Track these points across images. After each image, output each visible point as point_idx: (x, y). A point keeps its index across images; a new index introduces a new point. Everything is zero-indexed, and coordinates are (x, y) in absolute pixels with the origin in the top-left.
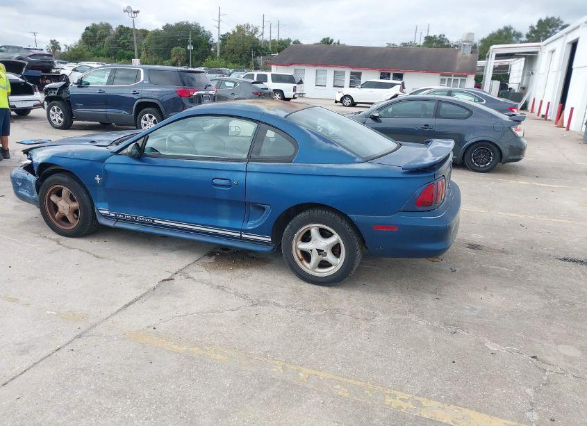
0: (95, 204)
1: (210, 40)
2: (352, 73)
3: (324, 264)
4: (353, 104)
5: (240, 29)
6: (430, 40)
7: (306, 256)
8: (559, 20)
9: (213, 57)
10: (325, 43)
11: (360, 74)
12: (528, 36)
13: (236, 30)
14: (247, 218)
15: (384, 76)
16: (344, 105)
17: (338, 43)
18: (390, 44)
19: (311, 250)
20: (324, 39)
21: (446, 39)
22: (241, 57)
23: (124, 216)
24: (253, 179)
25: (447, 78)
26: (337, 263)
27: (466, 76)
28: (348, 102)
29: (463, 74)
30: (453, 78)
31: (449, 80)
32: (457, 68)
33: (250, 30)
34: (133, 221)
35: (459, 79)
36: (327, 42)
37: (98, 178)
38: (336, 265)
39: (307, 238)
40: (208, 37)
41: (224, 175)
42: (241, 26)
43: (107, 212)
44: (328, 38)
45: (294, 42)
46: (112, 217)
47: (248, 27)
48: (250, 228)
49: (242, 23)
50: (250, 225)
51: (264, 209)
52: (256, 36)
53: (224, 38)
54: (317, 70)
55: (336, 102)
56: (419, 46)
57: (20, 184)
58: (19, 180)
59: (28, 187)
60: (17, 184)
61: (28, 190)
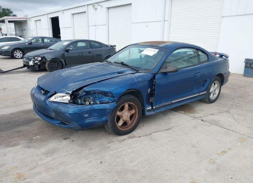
23: (160, 105)
37: (149, 90)
43: (150, 108)
50: (203, 89)
51: (207, 81)
57: (86, 116)
58: (87, 112)
59: (96, 114)
60: (83, 117)
61: (96, 116)
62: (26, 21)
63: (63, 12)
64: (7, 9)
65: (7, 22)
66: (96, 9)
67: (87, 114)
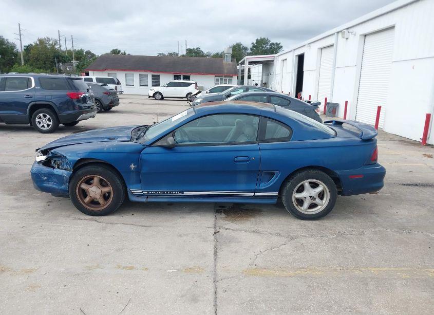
0: (128, 186)
1: (15, 50)
2: (153, 76)
3: (313, 206)
4: (162, 98)
5: (41, 41)
6: (190, 51)
7: (300, 202)
8: (268, 40)
9: (20, 64)
10: (114, 53)
11: (159, 76)
12: (251, 49)
13: (38, 43)
14: (259, 181)
15: (177, 77)
16: (156, 99)
17: (125, 54)
18: (160, 54)
19: (305, 198)
20: (114, 50)
21: (201, 51)
22: (45, 63)
23: (156, 192)
24: (265, 154)
25: (219, 78)
26: (323, 204)
27: (232, 77)
28: (158, 97)
29: (230, 75)
30: (224, 78)
31: (221, 79)
32: (226, 71)
33: (51, 42)
34: (163, 196)
35: (228, 78)
36: (115, 52)
37: (132, 166)
38: (322, 205)
39: (301, 190)
40: (13, 47)
41: (243, 154)
42: (42, 40)
43: (141, 191)
44: (117, 50)
45: (87, 52)
46: (144, 194)
47: (49, 40)
48: (262, 188)
49: (43, 37)
50: (263, 186)
51: (274, 174)
52: (57, 47)
53: (28, 49)
54: (126, 74)
55: (150, 97)
56: (183, 56)
57: (45, 178)
58: (45, 175)
59: (55, 180)
60: (41, 179)
61: (55, 182)
62: (273, 61)
63: (310, 46)
64: (276, 44)
65: (248, 63)
66: (347, 39)
67: (45, 176)
